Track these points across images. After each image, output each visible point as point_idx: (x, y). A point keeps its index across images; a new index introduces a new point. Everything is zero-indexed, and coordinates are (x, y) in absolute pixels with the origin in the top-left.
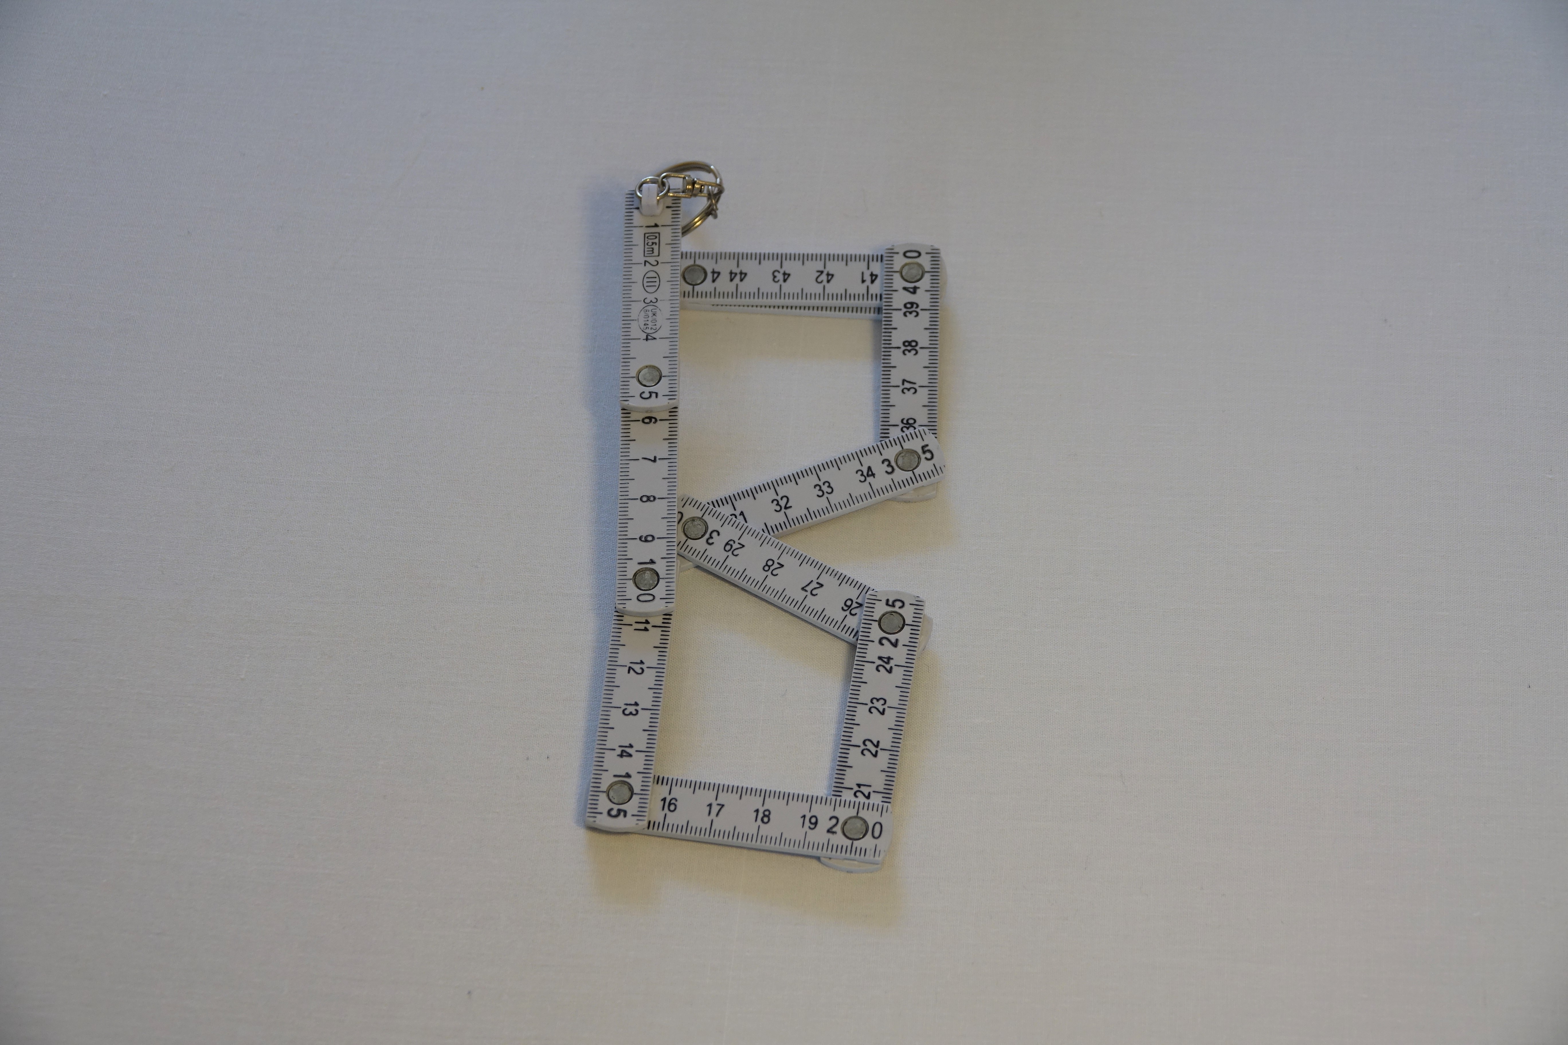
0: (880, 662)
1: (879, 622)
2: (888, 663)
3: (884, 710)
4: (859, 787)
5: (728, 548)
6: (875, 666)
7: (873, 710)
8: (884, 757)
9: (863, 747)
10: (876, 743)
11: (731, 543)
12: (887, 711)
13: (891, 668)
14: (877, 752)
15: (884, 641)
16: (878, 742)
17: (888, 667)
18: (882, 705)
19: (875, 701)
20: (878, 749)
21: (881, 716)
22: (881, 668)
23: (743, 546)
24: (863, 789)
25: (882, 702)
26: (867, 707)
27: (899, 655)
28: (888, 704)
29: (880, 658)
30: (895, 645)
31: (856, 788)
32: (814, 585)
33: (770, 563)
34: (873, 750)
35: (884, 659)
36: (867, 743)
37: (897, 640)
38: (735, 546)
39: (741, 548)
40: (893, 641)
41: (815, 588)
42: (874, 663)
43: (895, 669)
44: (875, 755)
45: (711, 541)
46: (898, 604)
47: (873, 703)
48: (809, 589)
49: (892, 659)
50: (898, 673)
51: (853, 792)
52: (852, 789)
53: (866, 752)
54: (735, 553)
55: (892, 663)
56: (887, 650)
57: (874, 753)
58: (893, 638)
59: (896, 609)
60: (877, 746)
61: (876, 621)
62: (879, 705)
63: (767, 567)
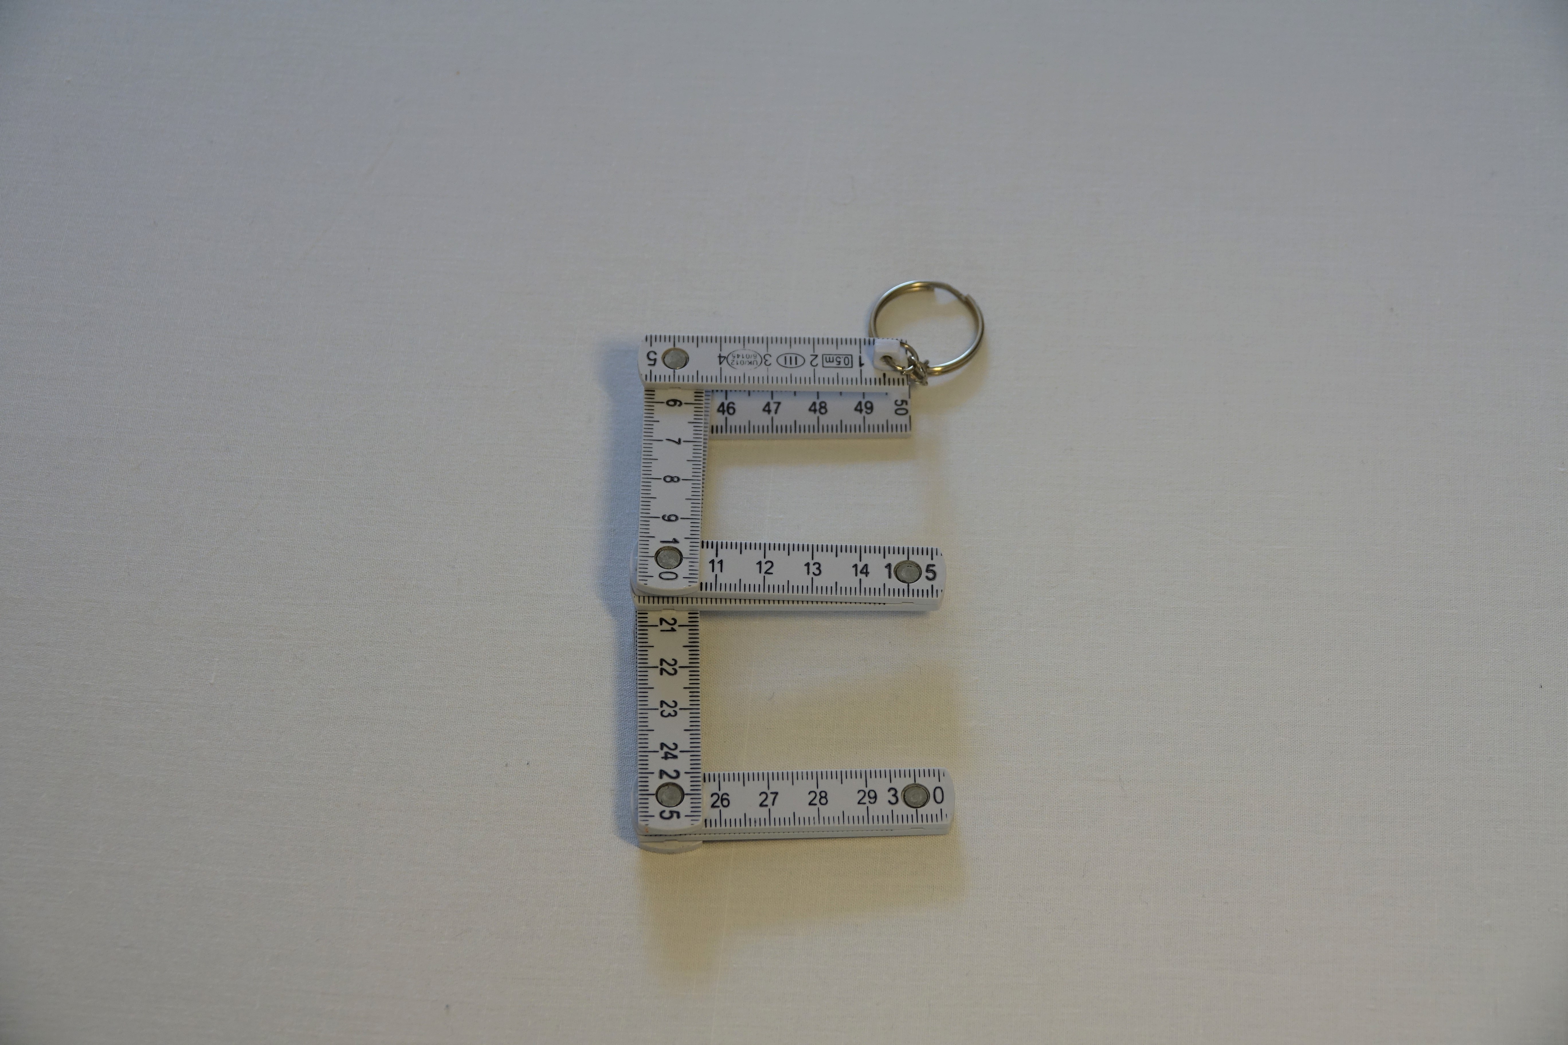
0: (675, 753)
1: (683, 794)
2: (666, 753)
3: (661, 706)
4: (672, 628)
5: (872, 794)
6: (679, 749)
7: (673, 704)
8: (653, 660)
9: (676, 667)
10: (664, 672)
11: (872, 801)
12: (658, 706)
13: (662, 749)
14: (661, 664)
15: (674, 775)
16: (661, 674)
17: (665, 749)
18: (664, 710)
19: (673, 713)
20: (660, 667)
21: (663, 700)
22: (673, 747)
23: (859, 803)
24: (669, 627)
25: (665, 714)
26: (679, 706)
27: (656, 762)
28: (659, 712)
29: (675, 757)
30: (662, 773)
31: (675, 627)
32: (769, 802)
33: (823, 801)
34: (665, 666)
35: (671, 756)
36: (672, 672)
37: (661, 777)
38: (866, 800)
39: (860, 800)
40: (665, 776)
41: (765, 799)
42: (681, 751)
43: (658, 748)
44: (662, 661)
45: (893, 792)
46: (666, 815)
47: (674, 711)
48: (771, 797)
49: (662, 758)
50: (654, 745)
51: (678, 623)
52: (679, 626)
53: (673, 663)
54: (862, 794)
55: (662, 753)
56: (670, 766)
57: (664, 663)
58: (666, 779)
59: (668, 809)
60: (662, 670)
61: (687, 794)
62: (668, 710)
63: (824, 797)
